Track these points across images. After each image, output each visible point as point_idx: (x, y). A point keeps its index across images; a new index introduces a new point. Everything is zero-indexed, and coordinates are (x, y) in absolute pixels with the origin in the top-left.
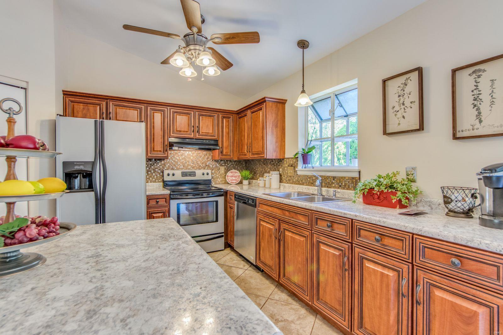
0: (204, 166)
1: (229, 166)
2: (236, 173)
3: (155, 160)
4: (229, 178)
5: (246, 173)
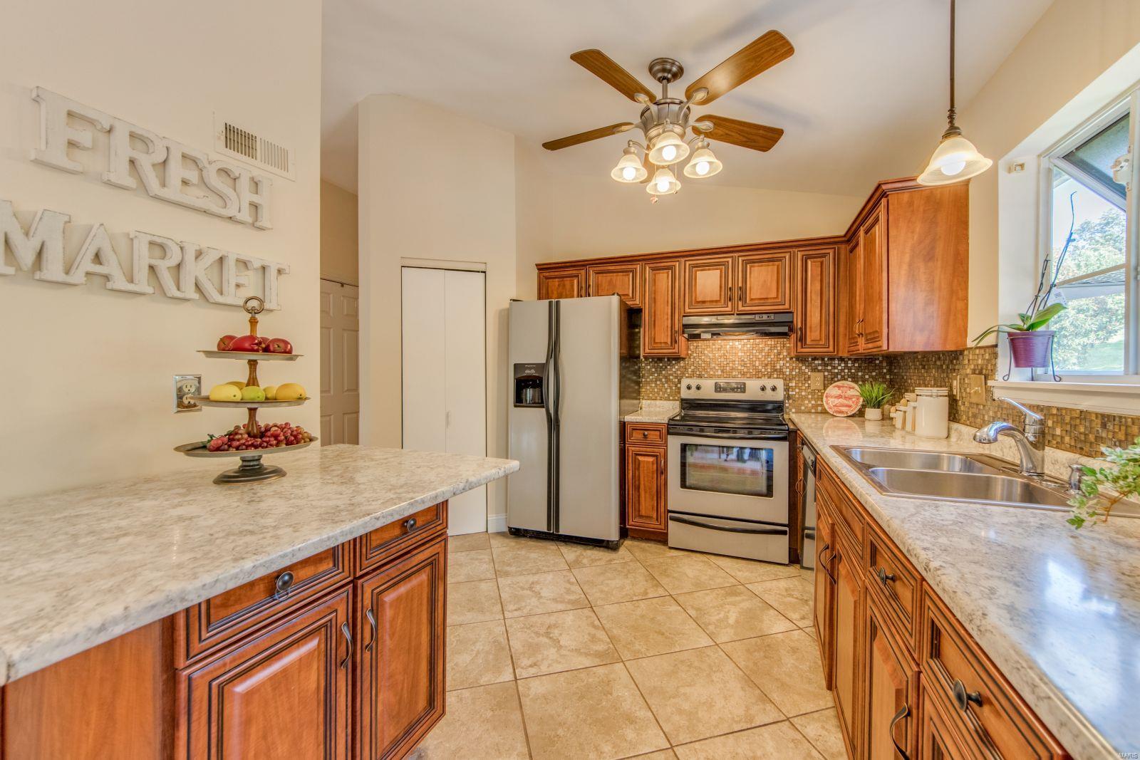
0: (769, 370)
1: (836, 371)
2: (852, 390)
3: (669, 359)
4: (831, 400)
5: (877, 390)
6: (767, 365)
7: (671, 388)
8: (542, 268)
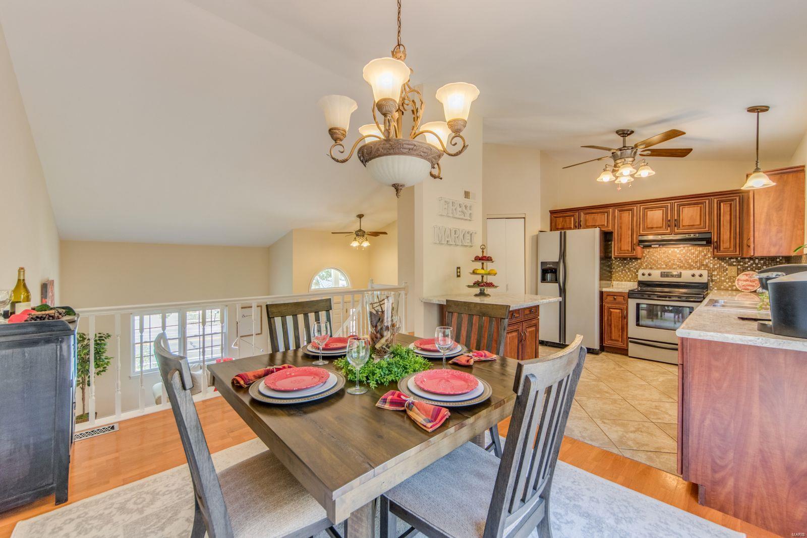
0: (698, 265)
1: (747, 265)
2: (755, 277)
3: (630, 259)
4: (740, 283)
6: (697, 262)
7: (632, 275)
8: (552, 212)
